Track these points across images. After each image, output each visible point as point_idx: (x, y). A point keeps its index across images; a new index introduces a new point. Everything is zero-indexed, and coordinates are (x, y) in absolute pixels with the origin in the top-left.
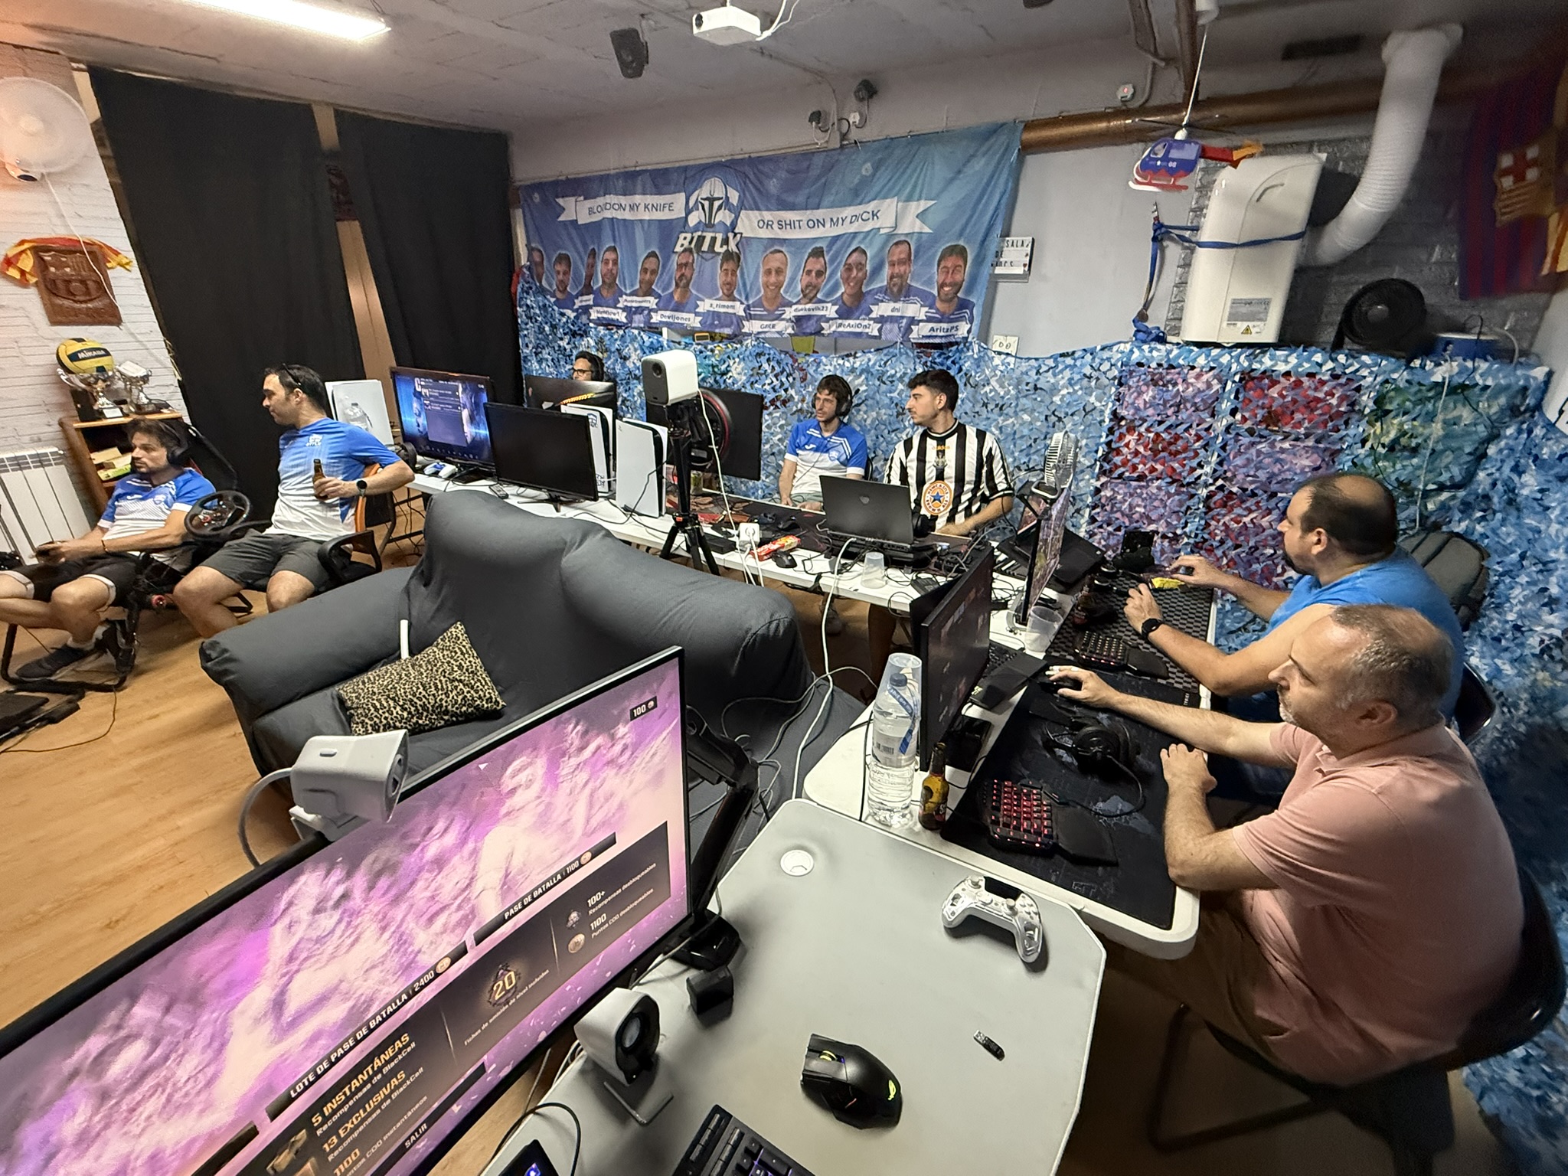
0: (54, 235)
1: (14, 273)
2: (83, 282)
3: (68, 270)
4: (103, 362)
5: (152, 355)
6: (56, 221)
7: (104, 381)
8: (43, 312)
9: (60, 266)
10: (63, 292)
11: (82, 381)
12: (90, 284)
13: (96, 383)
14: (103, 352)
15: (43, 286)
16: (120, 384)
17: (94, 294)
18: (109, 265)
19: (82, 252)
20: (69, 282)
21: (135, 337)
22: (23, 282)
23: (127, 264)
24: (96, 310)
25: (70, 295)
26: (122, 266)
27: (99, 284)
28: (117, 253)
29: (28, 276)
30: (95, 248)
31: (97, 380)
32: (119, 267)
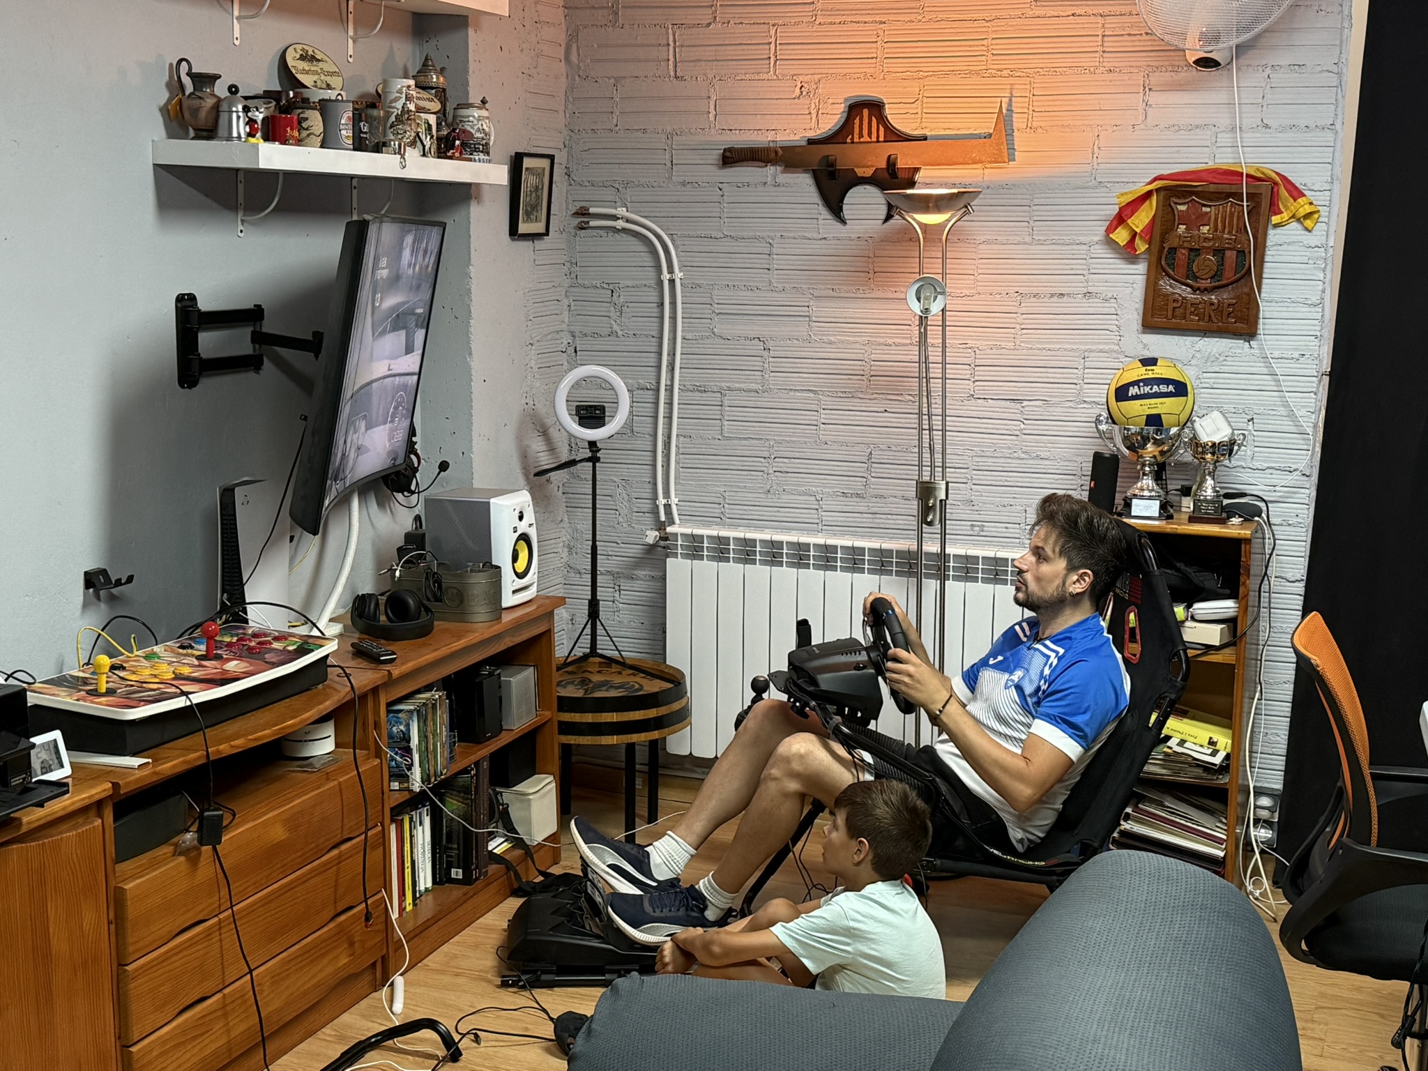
0: (1211, 165)
1: (1121, 236)
2: (1219, 252)
3: (1205, 229)
4: (1166, 407)
5: (1286, 405)
6: (1225, 139)
7: (1157, 443)
8: (1140, 306)
9: (1195, 221)
10: (1183, 271)
11: (1126, 439)
12: (1231, 255)
13: (1143, 446)
14: (1171, 388)
15: (1154, 259)
16: (1186, 455)
17: (1229, 275)
18: (1275, 219)
19: (1238, 196)
20: (1195, 252)
21: (1270, 366)
22: (1128, 252)
23: (1308, 216)
24: (1219, 308)
25: (1189, 276)
26: (1298, 220)
27: (1242, 253)
28: (1296, 193)
29: (1137, 240)
30: (1264, 188)
31: (1146, 440)
32: (1295, 225)
